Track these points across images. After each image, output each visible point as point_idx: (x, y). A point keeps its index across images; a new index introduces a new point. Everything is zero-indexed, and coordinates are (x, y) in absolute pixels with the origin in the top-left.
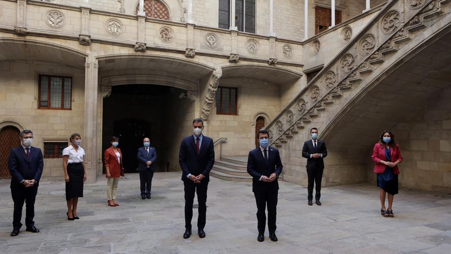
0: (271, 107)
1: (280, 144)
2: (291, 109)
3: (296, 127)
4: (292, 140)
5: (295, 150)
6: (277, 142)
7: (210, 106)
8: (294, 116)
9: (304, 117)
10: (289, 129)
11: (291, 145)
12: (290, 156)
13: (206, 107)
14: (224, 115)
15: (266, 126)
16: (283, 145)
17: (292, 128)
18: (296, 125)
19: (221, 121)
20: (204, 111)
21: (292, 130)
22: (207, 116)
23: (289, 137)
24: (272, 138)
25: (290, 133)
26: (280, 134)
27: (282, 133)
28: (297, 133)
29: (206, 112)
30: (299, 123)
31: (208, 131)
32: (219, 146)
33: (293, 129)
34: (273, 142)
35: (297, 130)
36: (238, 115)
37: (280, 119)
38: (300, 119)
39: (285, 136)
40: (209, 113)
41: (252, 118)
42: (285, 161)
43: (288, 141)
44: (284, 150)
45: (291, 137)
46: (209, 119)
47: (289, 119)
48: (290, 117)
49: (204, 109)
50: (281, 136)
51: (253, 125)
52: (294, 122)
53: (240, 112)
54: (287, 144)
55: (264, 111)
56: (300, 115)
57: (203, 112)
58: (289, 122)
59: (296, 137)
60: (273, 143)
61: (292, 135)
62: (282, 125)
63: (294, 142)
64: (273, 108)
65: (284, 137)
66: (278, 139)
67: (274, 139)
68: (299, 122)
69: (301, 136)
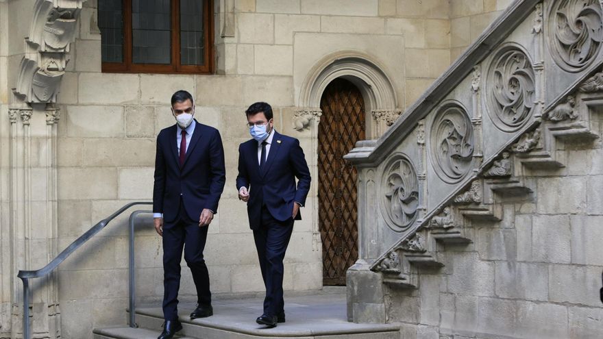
0: (400, 24)
1: (463, 233)
2: (522, 38)
3: (547, 136)
4: (526, 207)
5: (545, 263)
6: (447, 219)
7: (68, 30)
8: (540, 80)
9: (593, 83)
10: (509, 150)
11: (522, 236)
12: (516, 299)
13: (44, 36)
14: (145, 77)
15: (378, 131)
16: (478, 237)
17: (527, 142)
18: (548, 126)
19: (125, 106)
20: (32, 56)
21: (525, 155)
22: (51, 84)
23: (514, 194)
24: (414, 196)
25: (518, 171)
26: (458, 177)
27: (471, 171)
28: (553, 169)
29: (45, 64)
30: (566, 117)
31: (57, 166)
32: (121, 245)
33: (533, 147)
34: (422, 219)
35: (554, 153)
36: (223, 73)
37: (461, 96)
38: (575, 92)
39: (489, 187)
40: (60, 64)
41: (297, 89)
42: (489, 321)
43: (507, 214)
44: (482, 266)
45: (521, 195)
46: (65, 97)
47: (508, 91)
48: (514, 82)
49: (34, 46)
50: (467, 188)
51: (306, 126)
52: (538, 112)
53: (231, 54)
54: (499, 233)
55: (358, 47)
56: (567, 69)
57: (27, 64)
58: (510, 110)
59: (549, 194)
60: (421, 229)
61: (530, 184)
62: (471, 126)
63: (538, 223)
64: (410, 27)
65: (483, 193)
66: (451, 203)
67: (429, 203)
68: (566, 108)
69: (578, 184)
